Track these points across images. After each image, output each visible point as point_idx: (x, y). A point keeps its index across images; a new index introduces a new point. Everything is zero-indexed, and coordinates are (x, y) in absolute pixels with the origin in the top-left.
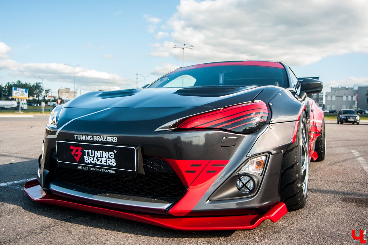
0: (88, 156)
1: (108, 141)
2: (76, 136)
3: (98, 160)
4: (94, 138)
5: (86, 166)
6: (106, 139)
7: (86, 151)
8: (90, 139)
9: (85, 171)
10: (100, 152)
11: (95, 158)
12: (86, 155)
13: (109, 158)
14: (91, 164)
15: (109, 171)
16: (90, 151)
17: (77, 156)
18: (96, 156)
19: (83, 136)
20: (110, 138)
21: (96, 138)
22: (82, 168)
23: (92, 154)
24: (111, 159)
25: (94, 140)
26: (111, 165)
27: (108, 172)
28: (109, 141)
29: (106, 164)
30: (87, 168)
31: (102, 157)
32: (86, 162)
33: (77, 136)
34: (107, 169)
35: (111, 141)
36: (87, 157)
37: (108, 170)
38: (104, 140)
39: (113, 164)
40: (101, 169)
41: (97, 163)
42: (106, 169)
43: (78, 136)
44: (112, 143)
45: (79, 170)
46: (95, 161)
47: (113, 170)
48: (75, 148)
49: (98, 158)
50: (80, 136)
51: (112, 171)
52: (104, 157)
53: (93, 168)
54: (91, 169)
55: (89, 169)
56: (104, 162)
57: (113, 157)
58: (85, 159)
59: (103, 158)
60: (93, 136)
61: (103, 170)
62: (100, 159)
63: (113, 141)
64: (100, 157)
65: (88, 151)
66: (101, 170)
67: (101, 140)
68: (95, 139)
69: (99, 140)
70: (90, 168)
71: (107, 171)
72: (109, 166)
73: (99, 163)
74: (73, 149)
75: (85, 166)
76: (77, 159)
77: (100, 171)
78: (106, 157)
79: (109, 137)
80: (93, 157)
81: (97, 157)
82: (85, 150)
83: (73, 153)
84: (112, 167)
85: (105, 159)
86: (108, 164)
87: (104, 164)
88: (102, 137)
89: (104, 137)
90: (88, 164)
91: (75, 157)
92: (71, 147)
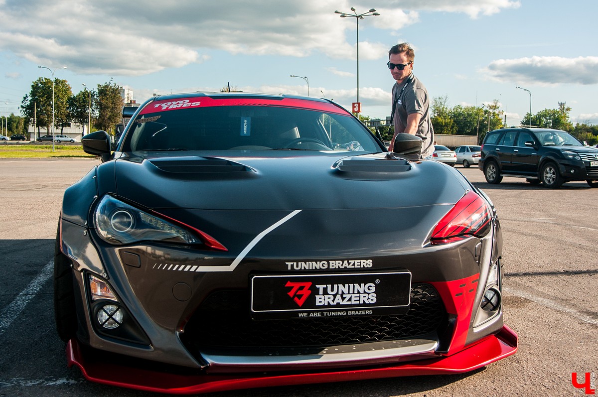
0: (323, 295)
1: (356, 267)
2: (289, 264)
3: (343, 299)
4: (331, 265)
5: (317, 311)
6: (354, 265)
7: (321, 287)
8: (323, 266)
9: (316, 319)
10: (349, 286)
11: (338, 297)
12: (321, 292)
13: (365, 292)
14: (329, 305)
15: (362, 313)
16: (329, 286)
17: (300, 297)
18: (340, 292)
19: (307, 263)
20: (360, 263)
21: (335, 264)
22: (309, 315)
23: (332, 290)
24: (369, 294)
25: (331, 267)
26: (367, 302)
27: (360, 314)
28: (359, 267)
29: (358, 302)
30: (319, 314)
31: (351, 292)
32: (318, 304)
33: (292, 263)
34: (358, 310)
35: (362, 267)
36: (322, 297)
38: (350, 266)
39: (372, 300)
40: (347, 311)
41: (342, 303)
42: (355, 310)
43: (295, 263)
44: (364, 270)
45: (303, 319)
46: (338, 299)
47: (369, 309)
48: (297, 285)
49: (344, 296)
50: (300, 263)
51: (367, 312)
52: (356, 292)
53: (331, 312)
54: (327, 314)
55: (323, 314)
56: (355, 301)
57: (373, 289)
58: (318, 300)
59: (354, 293)
60: (328, 261)
61: (350, 313)
62: (348, 296)
63: (366, 266)
64: (349, 293)
65: (325, 286)
66: (347, 313)
67: (343, 267)
68: (333, 266)
69: (341, 267)
70: (325, 313)
71: (359, 312)
72: (364, 304)
73: (345, 302)
74: (292, 288)
75: (313, 312)
76: (300, 302)
77: (345, 314)
78: (359, 292)
79: (359, 261)
80: (335, 296)
81: (343, 293)
82: (317, 286)
83: (291, 294)
84: (370, 305)
85: (358, 295)
86: (362, 302)
87: (353, 302)
88: (346, 262)
89: (350, 261)
90: (324, 306)
91: (296, 298)
92: (289, 284)
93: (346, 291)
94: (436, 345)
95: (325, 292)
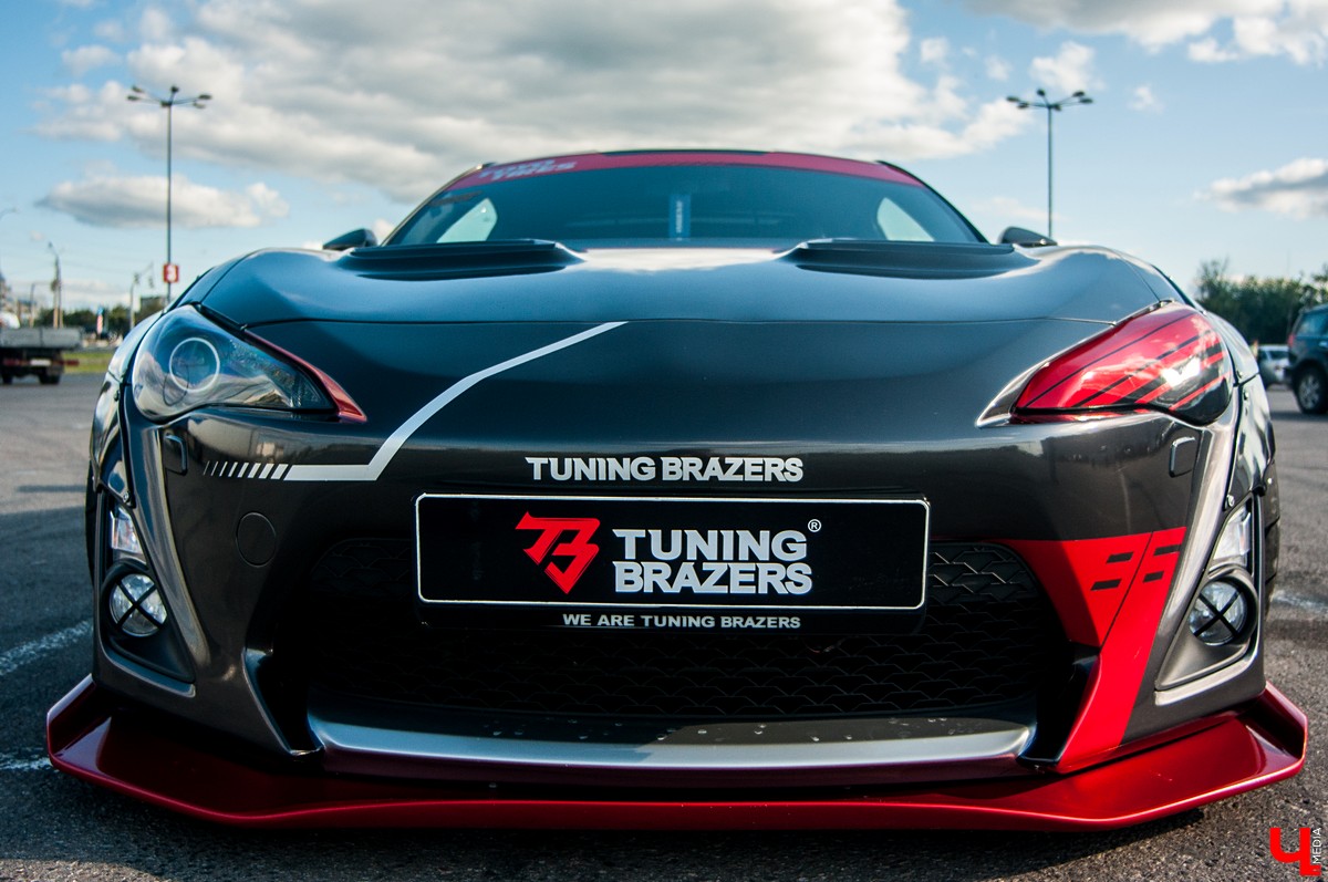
0: (638, 560)
1: (749, 477)
2: (537, 462)
3: (703, 576)
4: (666, 469)
5: (622, 612)
6: (741, 471)
7: (630, 536)
8: (641, 472)
9: (618, 632)
10: (720, 538)
11: (687, 569)
12: (630, 552)
13: (773, 559)
14: (658, 595)
15: (765, 623)
16: (656, 535)
17: (564, 563)
18: (692, 555)
19: (592, 461)
20: (763, 465)
21: (679, 468)
22: (594, 620)
23: (666, 547)
24: (786, 564)
25: (666, 477)
26: (781, 590)
27: (758, 625)
28: (760, 478)
29: (751, 590)
30: (627, 621)
31: (728, 554)
32: (620, 587)
33: (545, 461)
34: (755, 614)
35: (768, 478)
36: (635, 566)
37: (762, 619)
38: (730, 476)
39: (798, 584)
40: (717, 614)
41: (698, 588)
42: (745, 614)
43: (554, 462)
44: (775, 487)
45: (576, 631)
46: (687, 578)
47: (790, 614)
48: (552, 527)
49: (706, 567)
50: (568, 461)
51: (783, 622)
52: (744, 555)
53: (667, 615)
54: (652, 621)
55: (638, 621)
56: (742, 584)
57: (801, 551)
58: (620, 577)
59: (736, 559)
60: (656, 457)
61: (726, 622)
62: (719, 570)
63: (781, 478)
64: (720, 559)
65: (641, 533)
66: (718, 622)
67: (706, 478)
68: (672, 473)
69: (699, 477)
70: (647, 618)
71: (756, 622)
72: (772, 596)
73: (709, 587)
74: (538, 533)
75: (609, 612)
76: (566, 579)
77: (712, 624)
78: (753, 558)
79: (760, 461)
80: (675, 565)
81: (701, 558)
82: (618, 533)
83: (536, 553)
84: (790, 599)
85: (751, 566)
86: (763, 590)
87: (736, 589)
88: (714, 461)
89: (728, 460)
90: (640, 596)
91: (552, 569)
92: (527, 522)
93: (710, 551)
94: (1025, 736)
95: (643, 553)
